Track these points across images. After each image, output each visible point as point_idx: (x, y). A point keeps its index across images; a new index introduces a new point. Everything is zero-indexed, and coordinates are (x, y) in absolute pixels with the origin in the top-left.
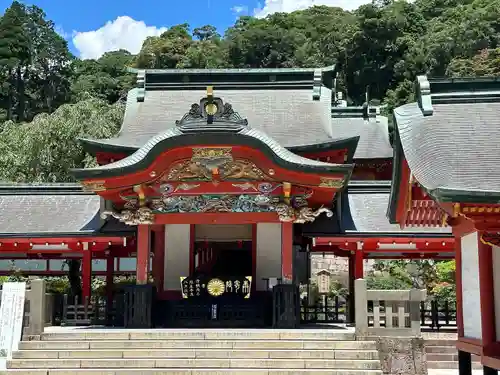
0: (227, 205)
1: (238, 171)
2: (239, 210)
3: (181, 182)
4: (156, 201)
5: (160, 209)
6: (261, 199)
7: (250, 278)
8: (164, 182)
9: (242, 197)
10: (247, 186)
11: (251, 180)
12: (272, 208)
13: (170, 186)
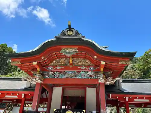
0: (76, 75)
1: (80, 62)
2: (80, 78)
3: (57, 66)
4: (45, 73)
5: (47, 77)
6: (90, 73)
7: (84, 111)
8: (50, 66)
9: (82, 72)
10: (84, 68)
11: (85, 66)
12: (94, 77)
13: (52, 67)
